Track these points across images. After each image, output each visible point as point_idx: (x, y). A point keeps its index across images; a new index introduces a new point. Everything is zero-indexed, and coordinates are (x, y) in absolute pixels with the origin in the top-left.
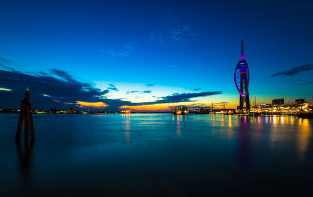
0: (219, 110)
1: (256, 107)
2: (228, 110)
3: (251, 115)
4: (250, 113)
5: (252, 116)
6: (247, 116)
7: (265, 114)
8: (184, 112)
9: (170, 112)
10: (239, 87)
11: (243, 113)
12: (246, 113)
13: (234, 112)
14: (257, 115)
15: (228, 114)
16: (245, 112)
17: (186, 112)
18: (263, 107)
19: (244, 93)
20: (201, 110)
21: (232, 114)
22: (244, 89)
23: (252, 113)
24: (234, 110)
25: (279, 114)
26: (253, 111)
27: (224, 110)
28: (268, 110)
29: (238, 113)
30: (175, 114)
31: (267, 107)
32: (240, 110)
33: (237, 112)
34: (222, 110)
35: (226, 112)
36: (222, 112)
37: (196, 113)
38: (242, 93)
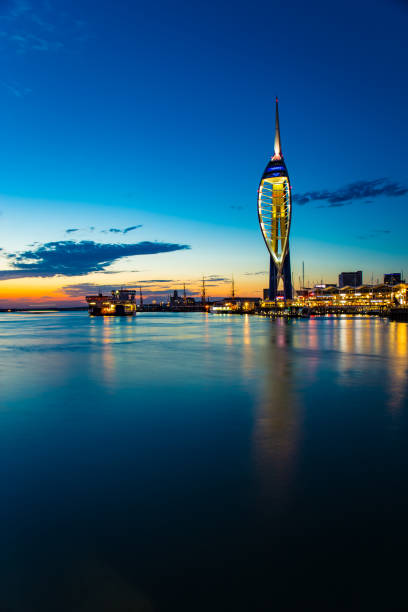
0: (220, 302)
1: (305, 293)
2: (243, 300)
3: (295, 314)
4: (292, 308)
5: (296, 316)
6: (286, 317)
7: (322, 310)
8: (123, 307)
9: (83, 309)
11: (277, 309)
14: (307, 313)
15: (241, 312)
16: (281, 305)
17: (130, 307)
18: (319, 291)
19: (280, 252)
20: (173, 299)
21: (251, 313)
23: (297, 308)
24: (256, 301)
25: (351, 311)
26: (297, 304)
27: (233, 300)
28: (331, 299)
29: (267, 309)
30: (97, 312)
31: (328, 293)
32: (272, 298)
33: (263, 305)
34: (227, 300)
35: (237, 306)
36: (228, 307)
37: (158, 308)
38: (276, 251)
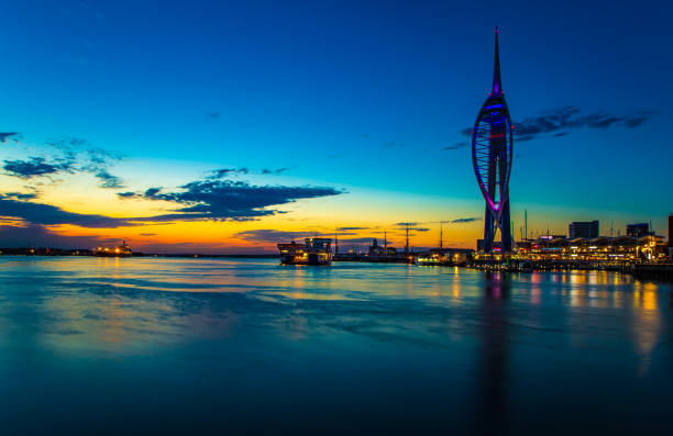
0: (426, 253)
1: (528, 245)
2: (452, 251)
3: (514, 267)
4: (511, 261)
5: (516, 271)
6: (503, 272)
7: (549, 265)
8: (316, 256)
9: (274, 256)
10: (485, 180)
11: (493, 262)
12: (501, 262)
13: (467, 259)
14: (530, 267)
15: (450, 264)
16: (498, 258)
17: (325, 256)
18: (543, 243)
19: (498, 199)
20: (372, 248)
21: (462, 265)
22: (498, 187)
23: (517, 262)
24: (468, 252)
25: (585, 266)
26: (517, 257)
27: (441, 251)
28: (559, 252)
29: (481, 262)
30: (289, 261)
31: (555, 245)
32: (487, 251)
33: (477, 257)
34: (434, 250)
35: (445, 258)
36: (435, 258)
37: (356, 258)
38: (493, 198)
